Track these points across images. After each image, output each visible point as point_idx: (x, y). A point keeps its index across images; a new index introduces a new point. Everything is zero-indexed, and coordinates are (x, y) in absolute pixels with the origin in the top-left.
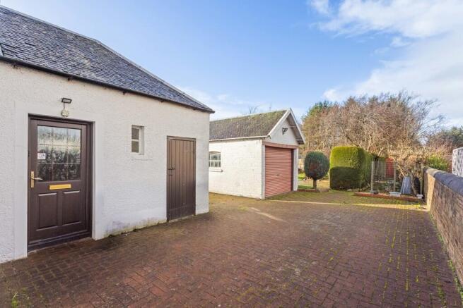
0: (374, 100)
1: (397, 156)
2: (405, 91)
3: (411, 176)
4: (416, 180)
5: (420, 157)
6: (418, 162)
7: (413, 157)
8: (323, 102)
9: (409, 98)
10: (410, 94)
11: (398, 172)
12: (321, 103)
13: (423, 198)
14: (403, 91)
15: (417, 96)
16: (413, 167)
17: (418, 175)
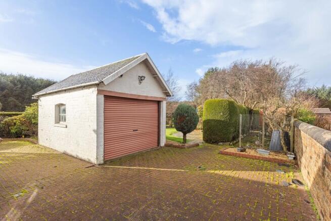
0: (252, 66)
1: (265, 108)
2: (274, 58)
3: (281, 131)
4: (286, 135)
5: (290, 109)
6: (288, 116)
7: (282, 110)
8: (214, 68)
9: (278, 64)
10: (278, 61)
11: (267, 125)
12: (212, 69)
13: (295, 158)
14: (272, 58)
15: (283, 63)
16: (282, 120)
17: (287, 129)
